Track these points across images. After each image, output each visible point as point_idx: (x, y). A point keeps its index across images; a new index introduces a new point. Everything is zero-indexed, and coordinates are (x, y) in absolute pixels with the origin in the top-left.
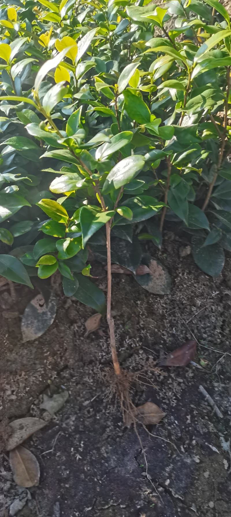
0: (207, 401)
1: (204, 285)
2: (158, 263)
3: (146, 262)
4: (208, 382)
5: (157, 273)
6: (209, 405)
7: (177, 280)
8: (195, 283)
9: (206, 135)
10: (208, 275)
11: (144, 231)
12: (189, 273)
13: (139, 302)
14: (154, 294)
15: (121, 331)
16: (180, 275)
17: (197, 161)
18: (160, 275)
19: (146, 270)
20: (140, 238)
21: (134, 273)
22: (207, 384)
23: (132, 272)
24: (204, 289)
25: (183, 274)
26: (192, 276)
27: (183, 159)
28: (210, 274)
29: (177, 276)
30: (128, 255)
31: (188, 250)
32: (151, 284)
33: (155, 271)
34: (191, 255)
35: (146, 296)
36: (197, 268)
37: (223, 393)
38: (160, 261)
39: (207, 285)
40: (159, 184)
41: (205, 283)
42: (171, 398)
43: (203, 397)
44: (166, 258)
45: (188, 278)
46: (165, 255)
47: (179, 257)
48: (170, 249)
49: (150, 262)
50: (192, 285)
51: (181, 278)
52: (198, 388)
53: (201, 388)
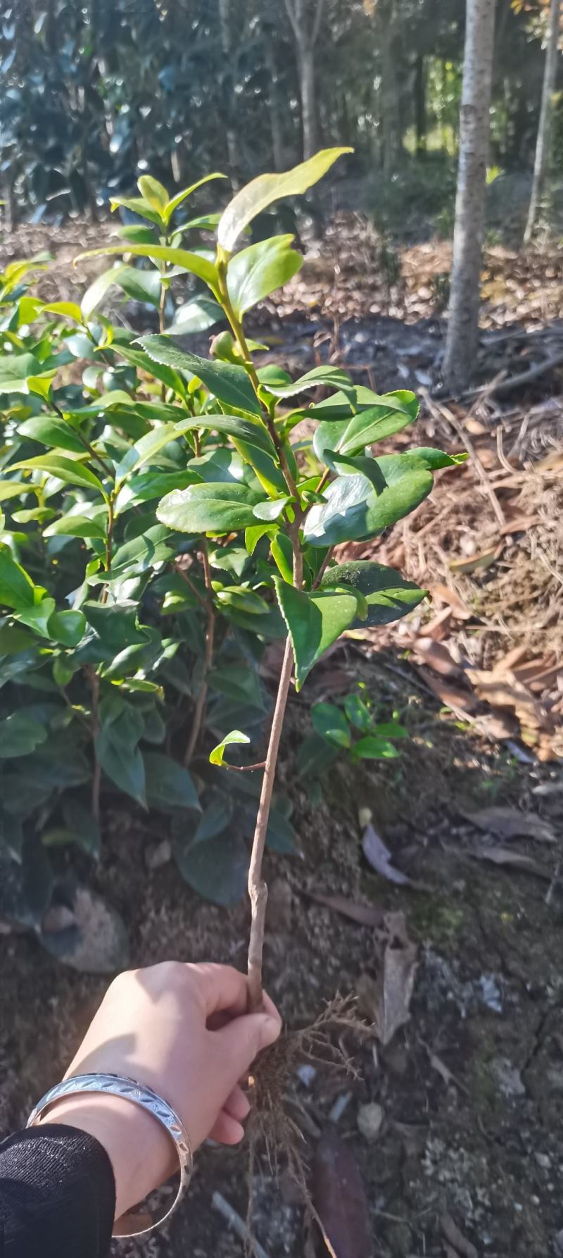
0: (234, 1231)
1: (208, 929)
2: (93, 898)
3: (64, 899)
4: (234, 1180)
5: (94, 922)
6: (239, 1241)
7: (145, 930)
8: (187, 928)
9: (172, 605)
10: (215, 905)
11: (56, 821)
12: (173, 906)
13: (54, 1002)
14: (90, 974)
15: (13, 1087)
16: (152, 914)
17: (156, 665)
18: (101, 924)
19: (66, 917)
20: (47, 840)
21: (38, 928)
22: (230, 1184)
23: (32, 930)
24: (209, 940)
25: (158, 911)
26: (179, 913)
27: (122, 665)
28: (219, 900)
29: (144, 919)
30: (19, 888)
31: (164, 853)
32: (81, 951)
33: (88, 917)
34: (173, 862)
35: (72, 982)
36: (189, 891)
37: (270, 1199)
38: (99, 890)
39: (216, 929)
40: (78, 718)
41: (212, 925)
42: (147, 1243)
43: (222, 1221)
44: (116, 878)
45: (170, 919)
46: (112, 871)
47: (145, 869)
48: (123, 853)
49: (74, 896)
50: (181, 934)
51: (153, 922)
52: (210, 1199)
53: (218, 1200)
